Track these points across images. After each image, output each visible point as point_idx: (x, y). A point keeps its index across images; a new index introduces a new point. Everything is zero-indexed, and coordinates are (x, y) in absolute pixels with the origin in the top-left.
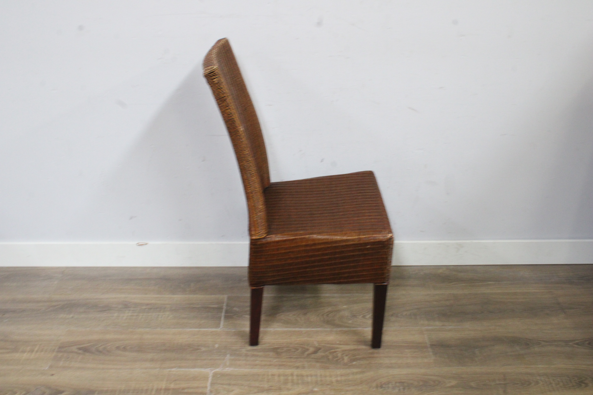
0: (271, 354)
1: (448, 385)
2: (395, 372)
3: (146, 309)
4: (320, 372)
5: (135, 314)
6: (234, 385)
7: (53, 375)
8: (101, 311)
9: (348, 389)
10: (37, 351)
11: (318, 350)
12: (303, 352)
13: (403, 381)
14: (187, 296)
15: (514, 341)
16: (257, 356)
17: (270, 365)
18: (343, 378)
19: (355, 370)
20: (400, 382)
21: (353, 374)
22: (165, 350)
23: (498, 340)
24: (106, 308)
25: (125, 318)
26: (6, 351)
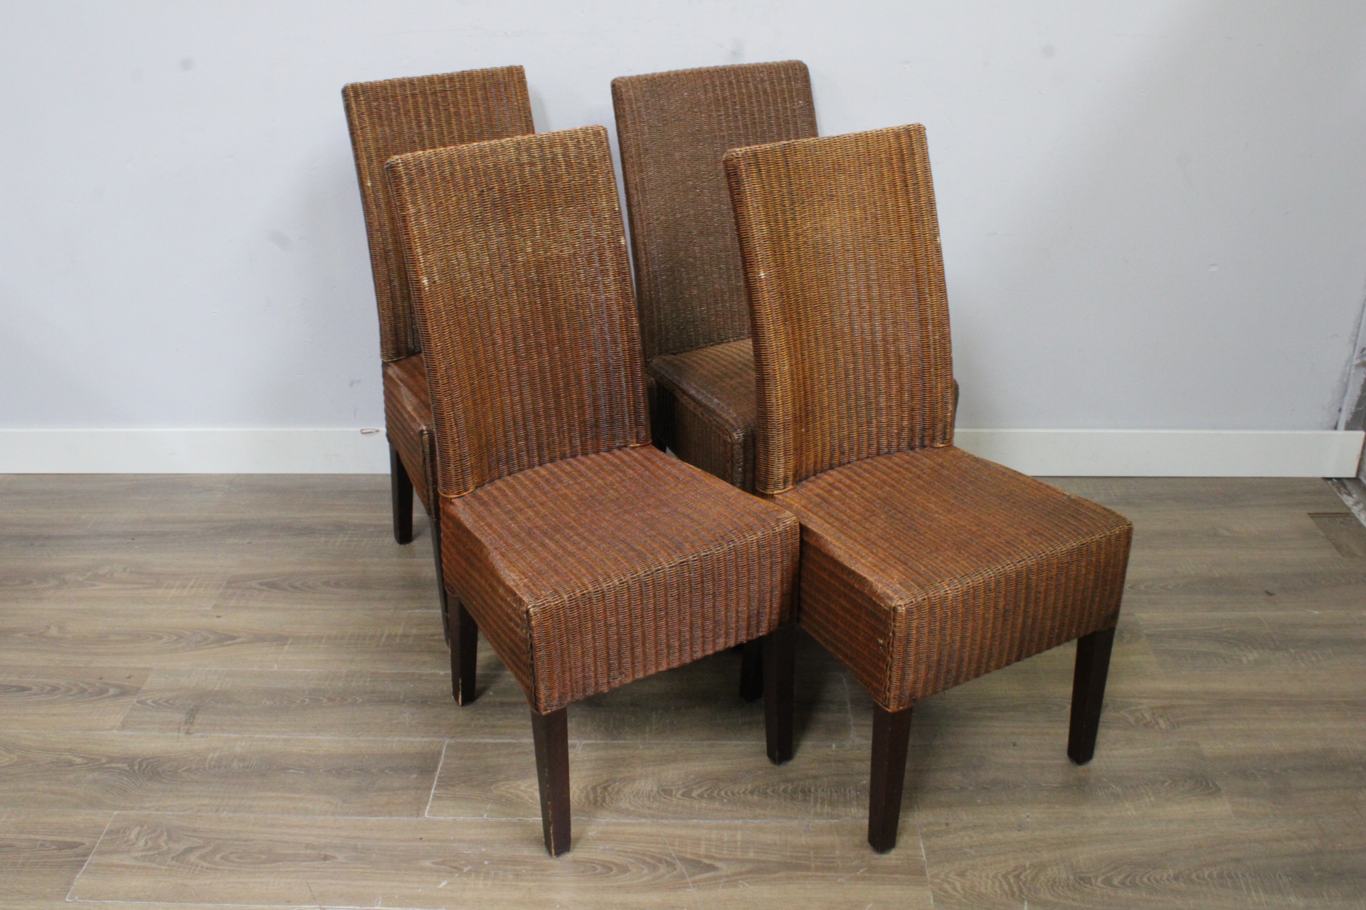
5: (356, 539)
7: (218, 617)
8: (295, 535)
10: (192, 587)
24: (307, 531)
25: (338, 544)
26: (141, 586)
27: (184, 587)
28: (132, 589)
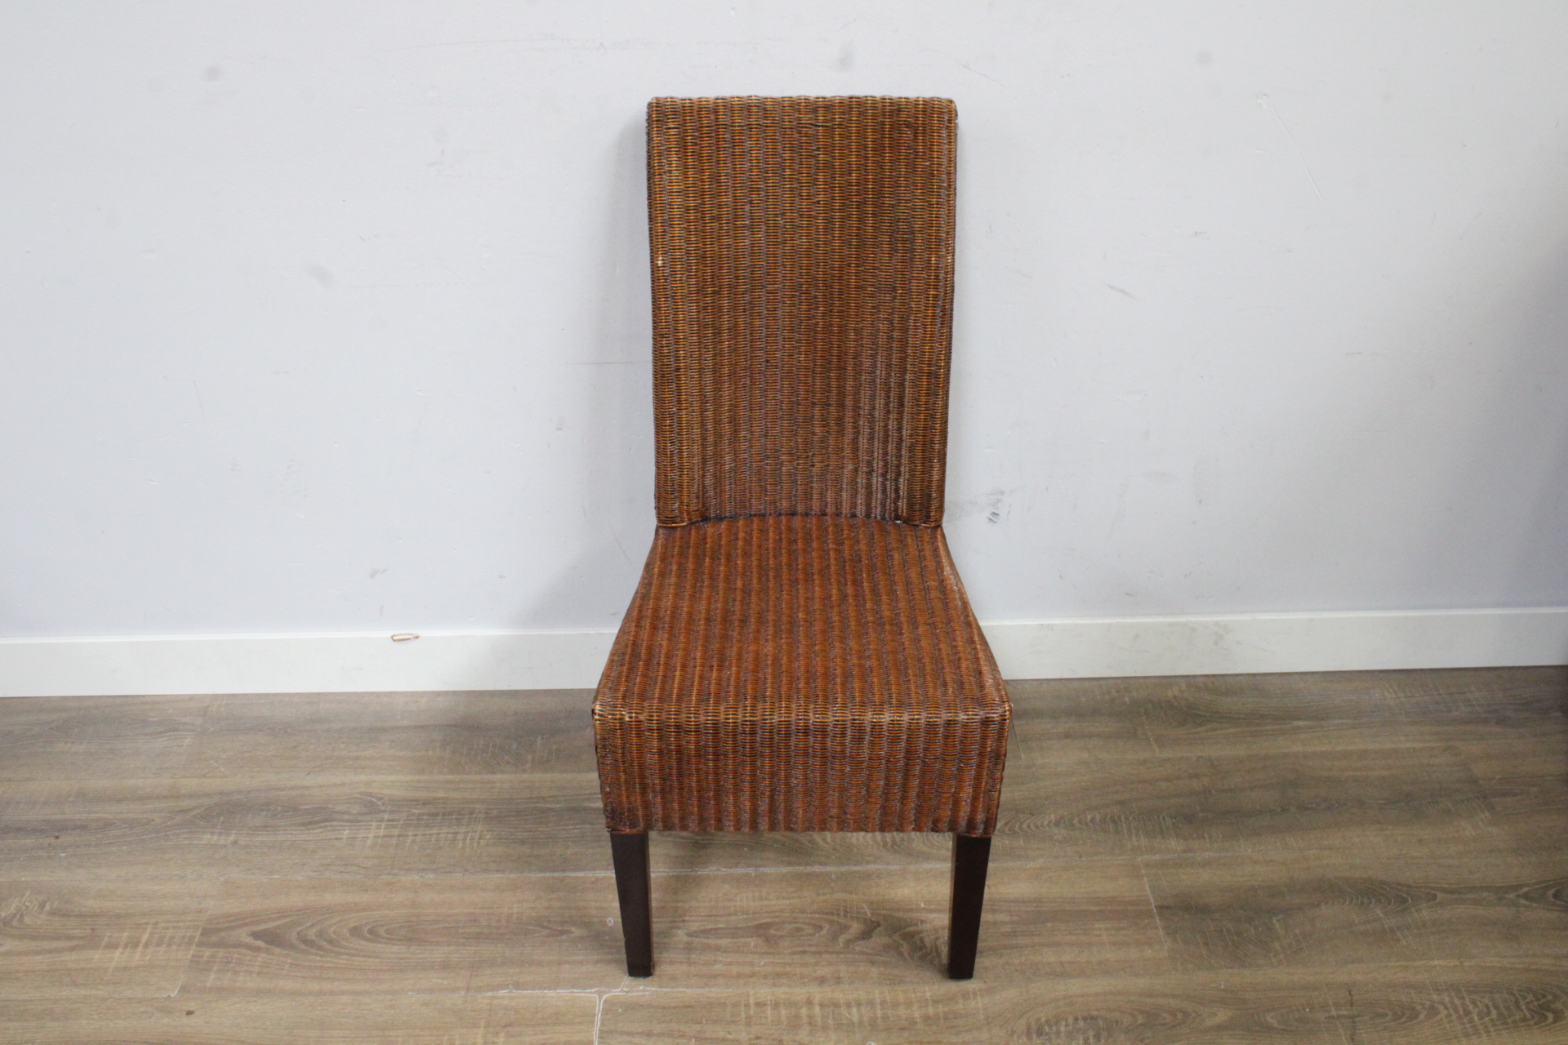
0: (752, 942)
1: (1209, 1023)
2: (1075, 986)
3: (422, 814)
4: (879, 993)
5: (396, 832)
6: (660, 1035)
7: (190, 1013)
8: (303, 824)
9: (953, 1039)
10: (146, 945)
11: (875, 928)
12: (835, 937)
13: (1094, 1013)
14: (525, 776)
15: (1369, 892)
16: (718, 948)
17: (753, 975)
18: (941, 1009)
20: (1085, 1019)
22: (478, 937)
23: (1328, 889)
24: (319, 815)
25: (369, 842)
26: (68, 944)
27: (134, 944)
28: (50, 951)
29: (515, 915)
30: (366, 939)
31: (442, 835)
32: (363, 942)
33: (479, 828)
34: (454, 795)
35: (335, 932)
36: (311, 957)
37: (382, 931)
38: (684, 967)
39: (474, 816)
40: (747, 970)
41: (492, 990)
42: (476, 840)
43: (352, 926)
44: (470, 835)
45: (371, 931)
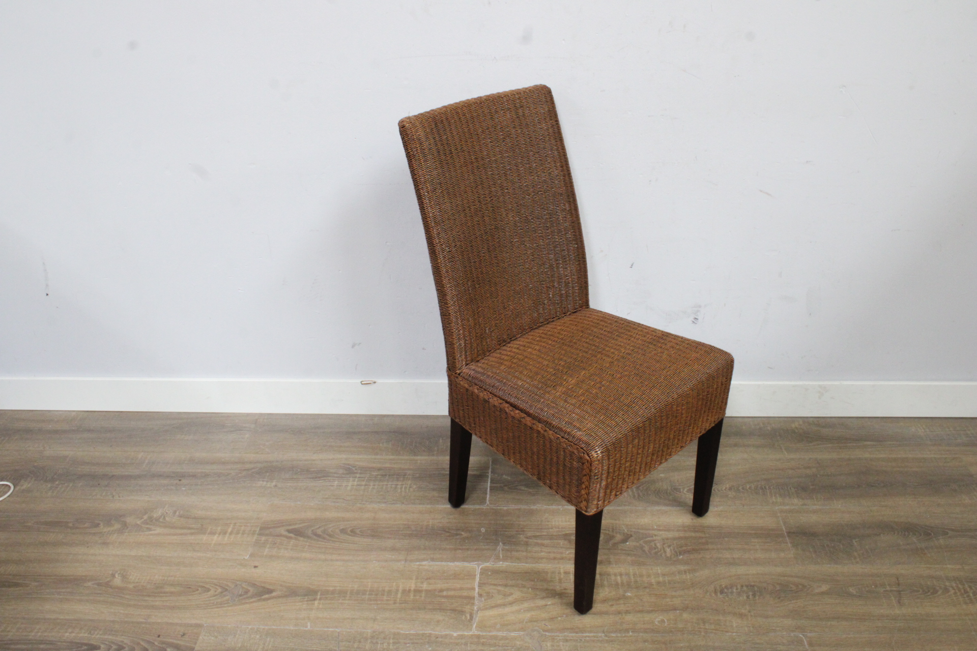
0: (562, 542)
1: (817, 591)
2: (741, 570)
3: (378, 475)
4: (632, 570)
5: (364, 483)
6: (512, 586)
7: (255, 567)
8: (313, 478)
9: (674, 593)
10: (231, 533)
11: (629, 538)
12: (607, 541)
13: (753, 584)
14: (435, 458)
15: (908, 529)
16: (543, 545)
17: (562, 559)
18: (667, 579)
19: (682, 568)
20: (747, 586)
21: (680, 572)
22: (411, 536)
23: (886, 527)
24: (321, 474)
25: (349, 488)
26: (189, 531)
27: (224, 533)
29: (430, 525)
30: (349, 535)
31: (389, 486)
32: (348, 536)
33: (409, 482)
34: (395, 466)
35: (332, 531)
36: (319, 543)
37: (358, 531)
38: (524, 554)
39: (406, 476)
40: (559, 556)
41: (419, 561)
42: (408, 488)
43: (341, 528)
44: (404, 486)
45: (352, 531)
